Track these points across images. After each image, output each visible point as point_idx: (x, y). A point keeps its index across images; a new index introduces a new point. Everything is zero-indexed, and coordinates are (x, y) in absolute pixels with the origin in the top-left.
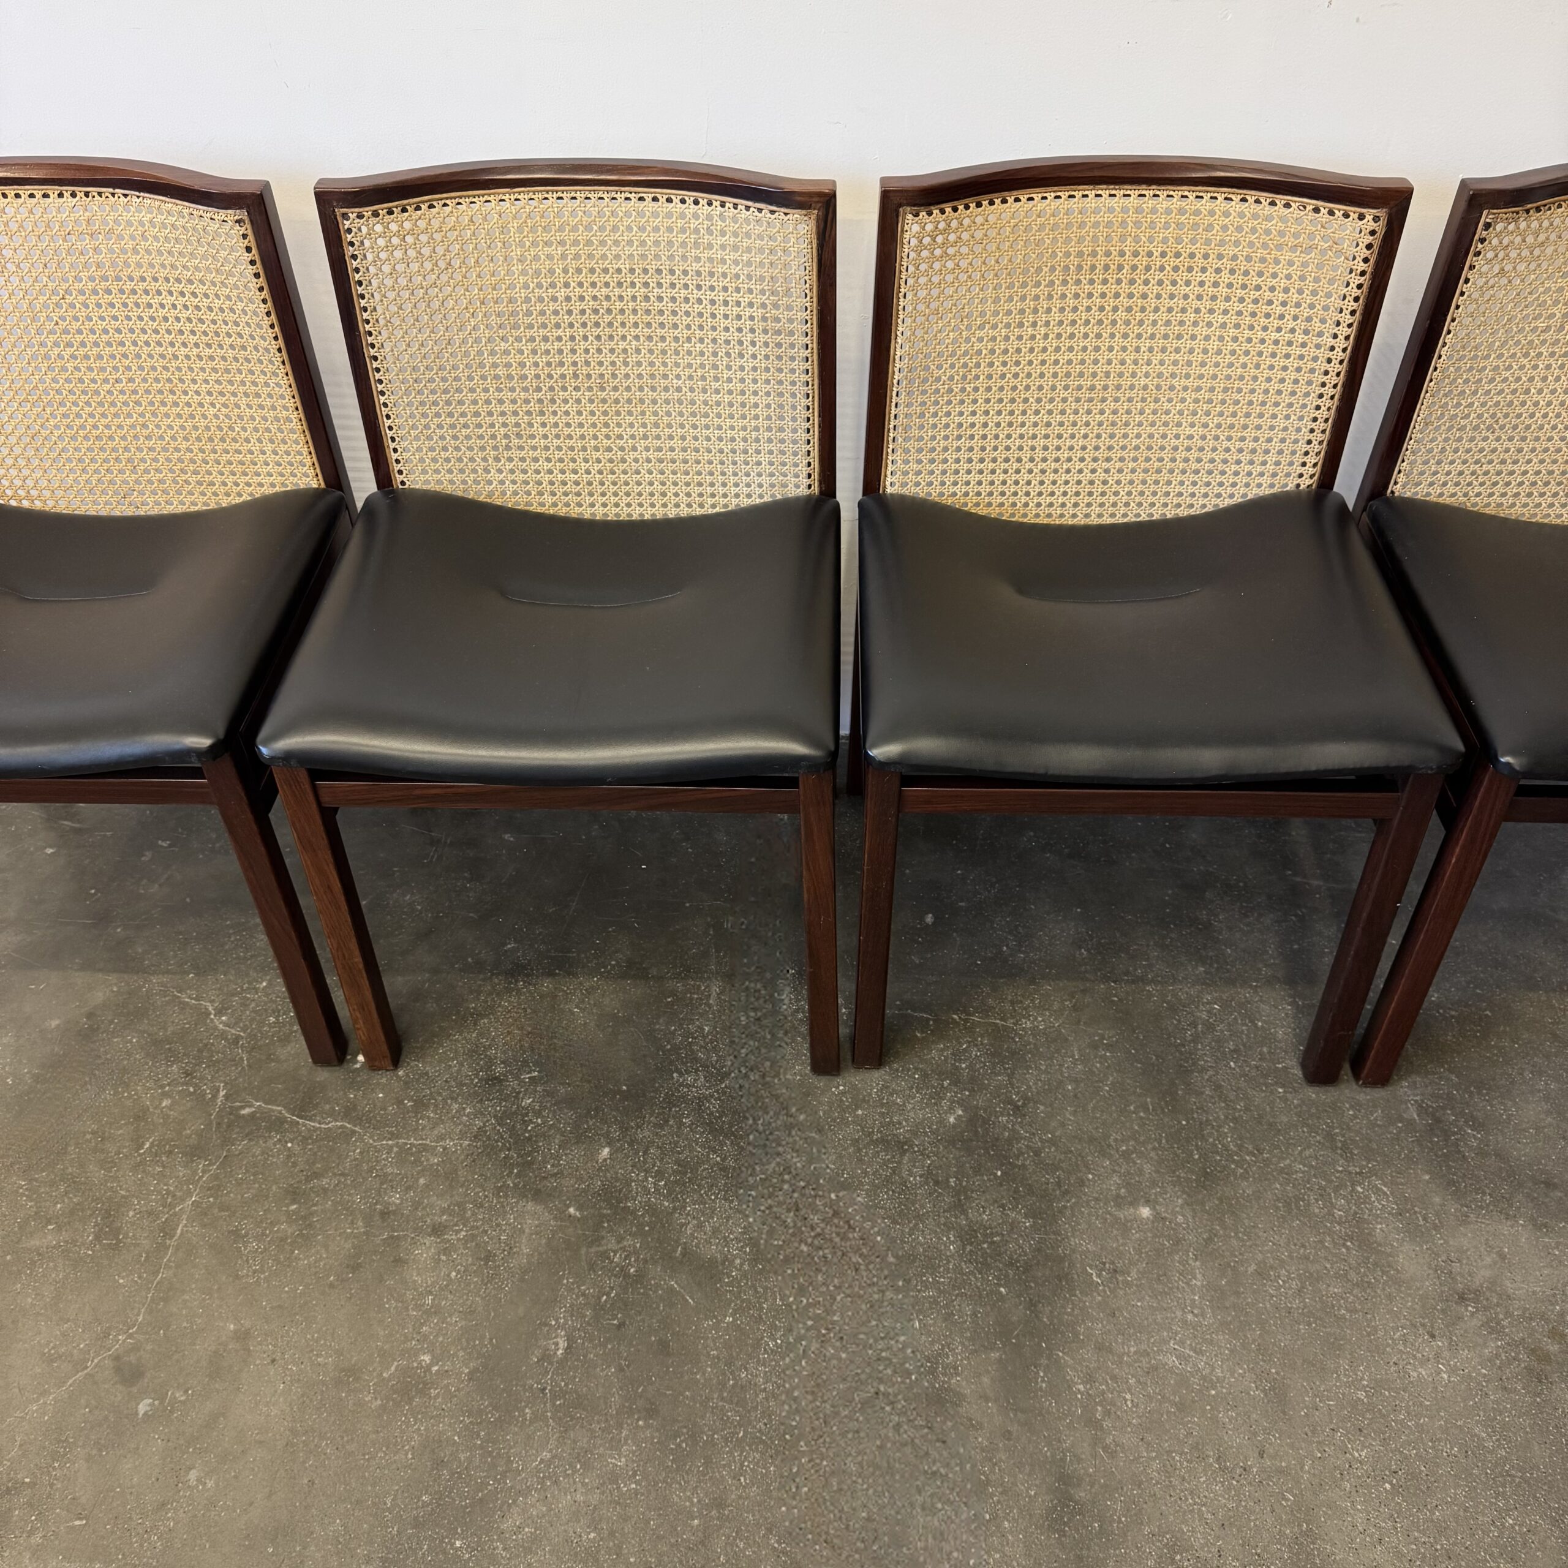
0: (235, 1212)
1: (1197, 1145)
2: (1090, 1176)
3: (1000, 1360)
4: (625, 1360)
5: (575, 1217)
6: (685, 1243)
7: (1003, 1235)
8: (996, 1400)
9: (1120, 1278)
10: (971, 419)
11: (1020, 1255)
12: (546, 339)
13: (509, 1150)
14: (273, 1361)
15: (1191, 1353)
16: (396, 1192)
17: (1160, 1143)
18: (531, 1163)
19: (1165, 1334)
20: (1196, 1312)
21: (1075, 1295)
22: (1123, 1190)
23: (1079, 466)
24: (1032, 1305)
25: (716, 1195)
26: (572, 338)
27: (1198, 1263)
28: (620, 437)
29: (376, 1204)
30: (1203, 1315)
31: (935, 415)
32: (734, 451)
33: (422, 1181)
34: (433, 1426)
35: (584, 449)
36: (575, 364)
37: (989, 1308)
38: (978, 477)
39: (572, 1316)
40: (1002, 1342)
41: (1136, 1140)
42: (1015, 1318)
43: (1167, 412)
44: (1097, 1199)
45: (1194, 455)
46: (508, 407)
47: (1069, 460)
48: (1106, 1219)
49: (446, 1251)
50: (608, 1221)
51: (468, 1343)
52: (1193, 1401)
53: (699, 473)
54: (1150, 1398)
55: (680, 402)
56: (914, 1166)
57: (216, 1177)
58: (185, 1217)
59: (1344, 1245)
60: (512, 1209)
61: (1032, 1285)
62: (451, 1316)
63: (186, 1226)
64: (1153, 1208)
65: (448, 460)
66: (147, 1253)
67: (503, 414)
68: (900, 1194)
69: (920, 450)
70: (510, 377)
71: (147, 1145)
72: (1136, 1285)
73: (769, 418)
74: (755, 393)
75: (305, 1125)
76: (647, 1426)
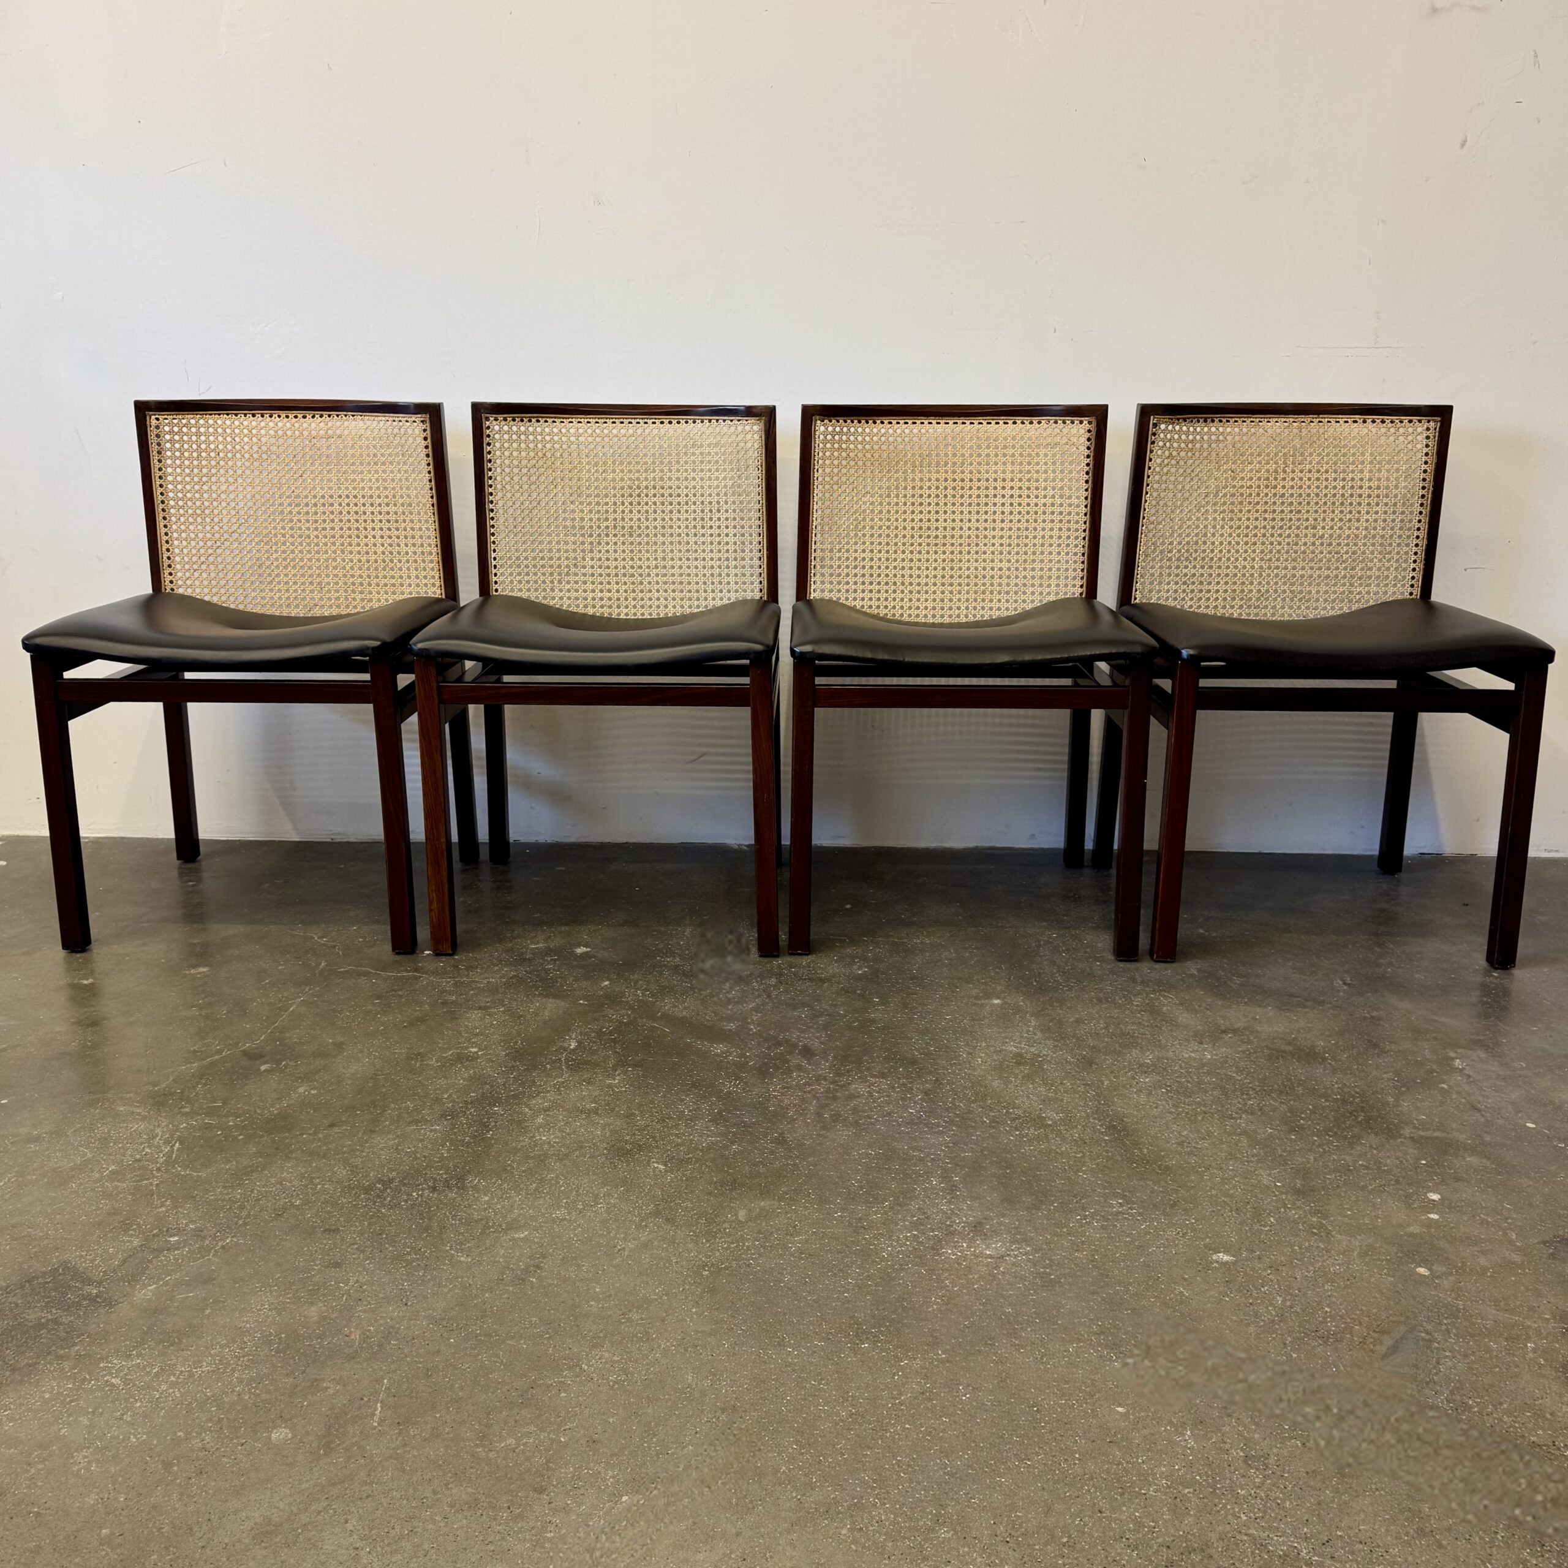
10: (862, 555)
12: (598, 503)
23: (933, 588)
26: (615, 503)
28: (640, 567)
31: (840, 551)
32: (712, 575)
35: (617, 575)
36: (615, 519)
38: (869, 595)
43: (985, 553)
45: (1004, 581)
46: (571, 547)
47: (927, 584)
53: (690, 591)
55: (680, 543)
65: (528, 582)
67: (567, 551)
69: (831, 575)
70: (573, 527)
73: (735, 551)
74: (727, 535)
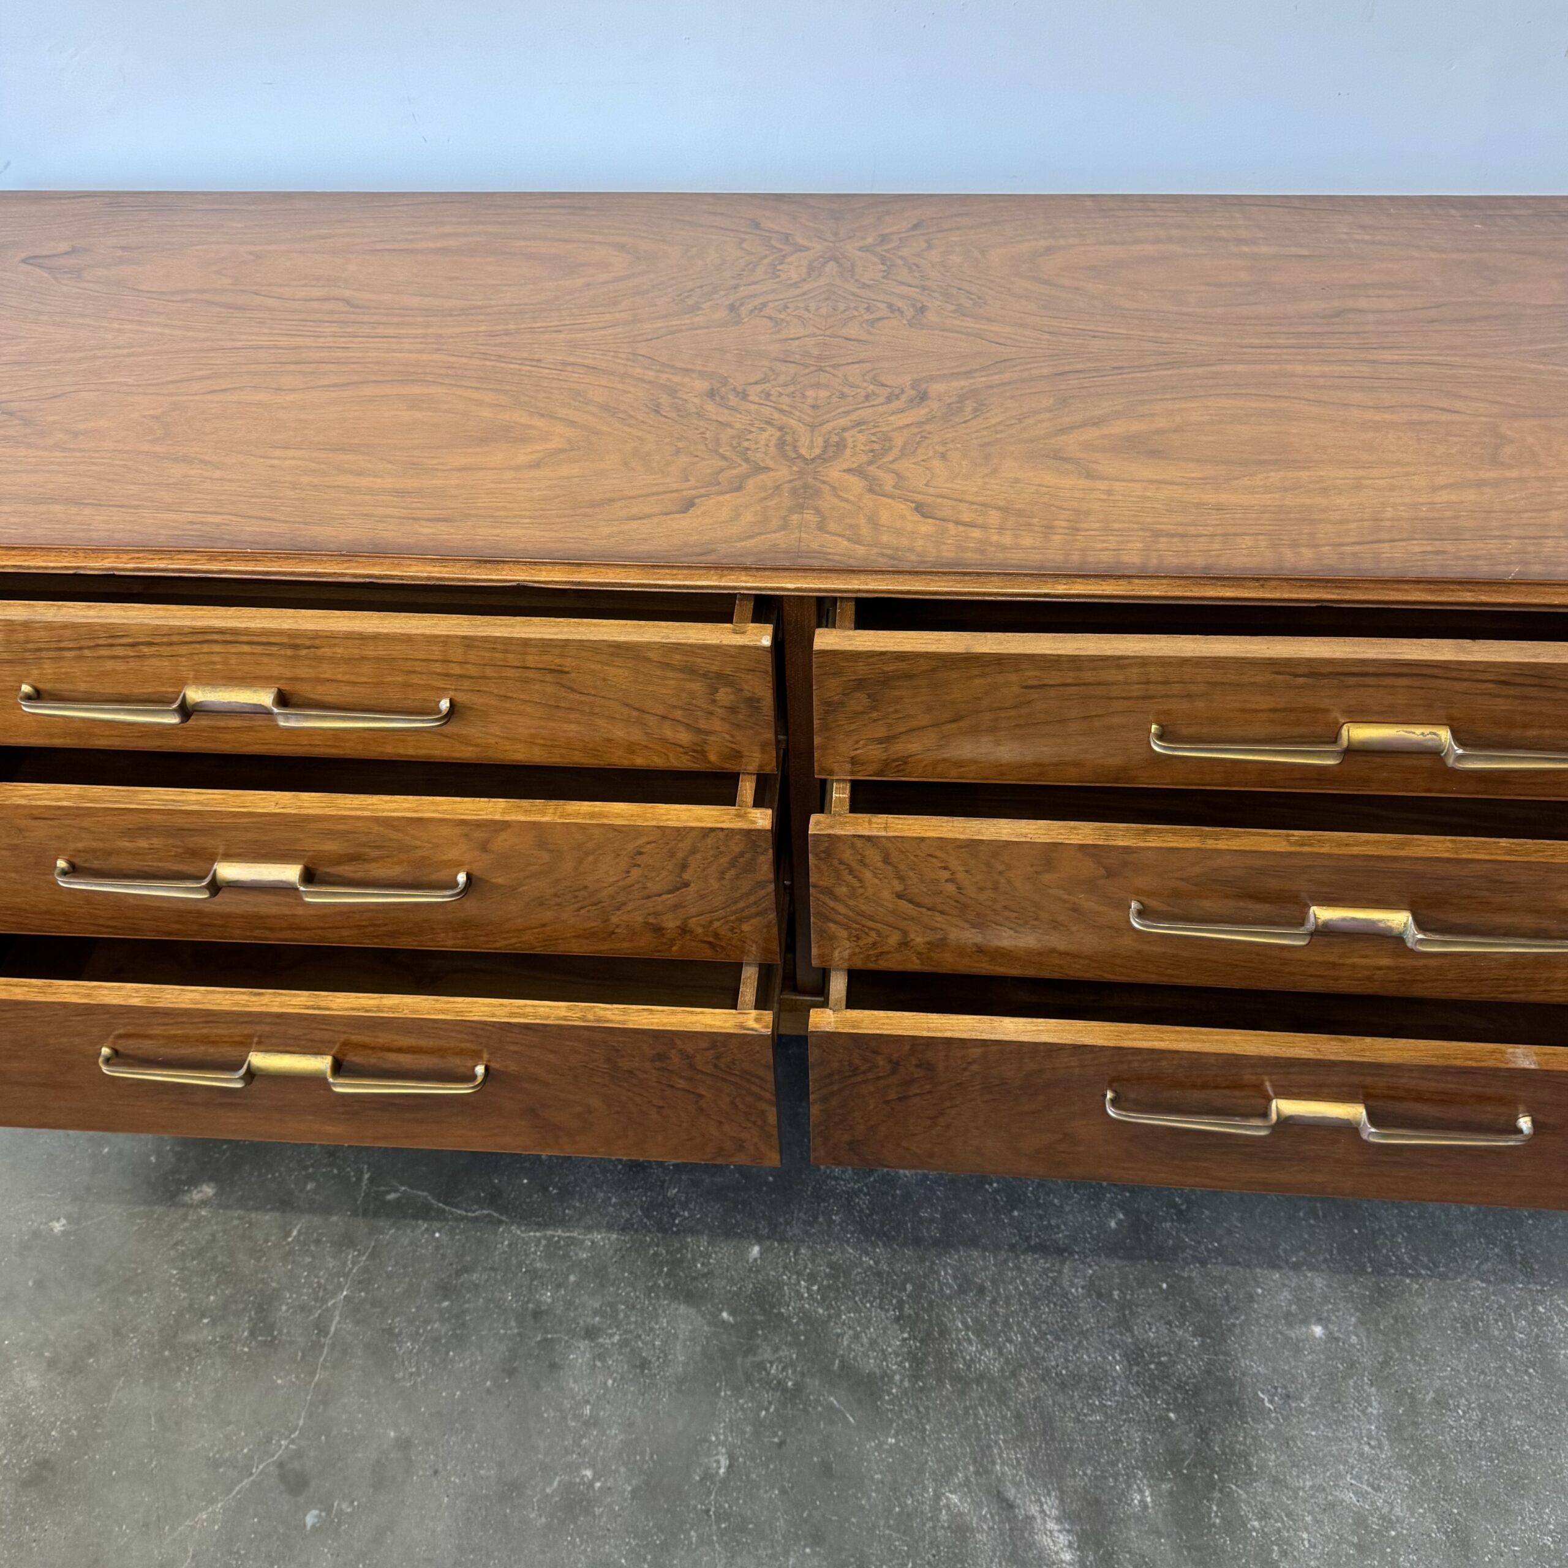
0: (387, 1309)
1: (1369, 1257)
2: (1260, 1291)
3: (1171, 1493)
4: (789, 1481)
5: (729, 1322)
6: (842, 1356)
7: (1170, 1355)
8: (1169, 1536)
9: (1293, 1405)
11: (1189, 1378)
13: (658, 1245)
14: (436, 1472)
15: (1369, 1489)
16: (547, 1289)
17: (1331, 1253)
18: (681, 1261)
19: (1341, 1467)
20: (1373, 1443)
21: (1247, 1423)
22: (1294, 1307)
24: (1203, 1433)
25: (871, 1303)
27: (1373, 1389)
29: (528, 1302)
30: (1380, 1447)
33: (572, 1278)
34: (599, 1547)
37: (1158, 1435)
39: (732, 1431)
40: (1173, 1473)
41: (1305, 1250)
42: (1186, 1447)
44: (1267, 1317)
48: (1277, 1339)
49: (601, 1357)
50: (762, 1329)
51: (629, 1459)
52: (1373, 1543)
54: (1328, 1539)
56: (1075, 1276)
57: (365, 1270)
58: (337, 1313)
59: (1526, 1371)
60: (664, 1312)
61: (1203, 1410)
62: (610, 1427)
63: (339, 1323)
64: (1325, 1328)
66: (303, 1352)
68: (1062, 1307)
71: (295, 1233)
72: (1311, 1413)
75: (451, 1213)
76: (815, 1554)
